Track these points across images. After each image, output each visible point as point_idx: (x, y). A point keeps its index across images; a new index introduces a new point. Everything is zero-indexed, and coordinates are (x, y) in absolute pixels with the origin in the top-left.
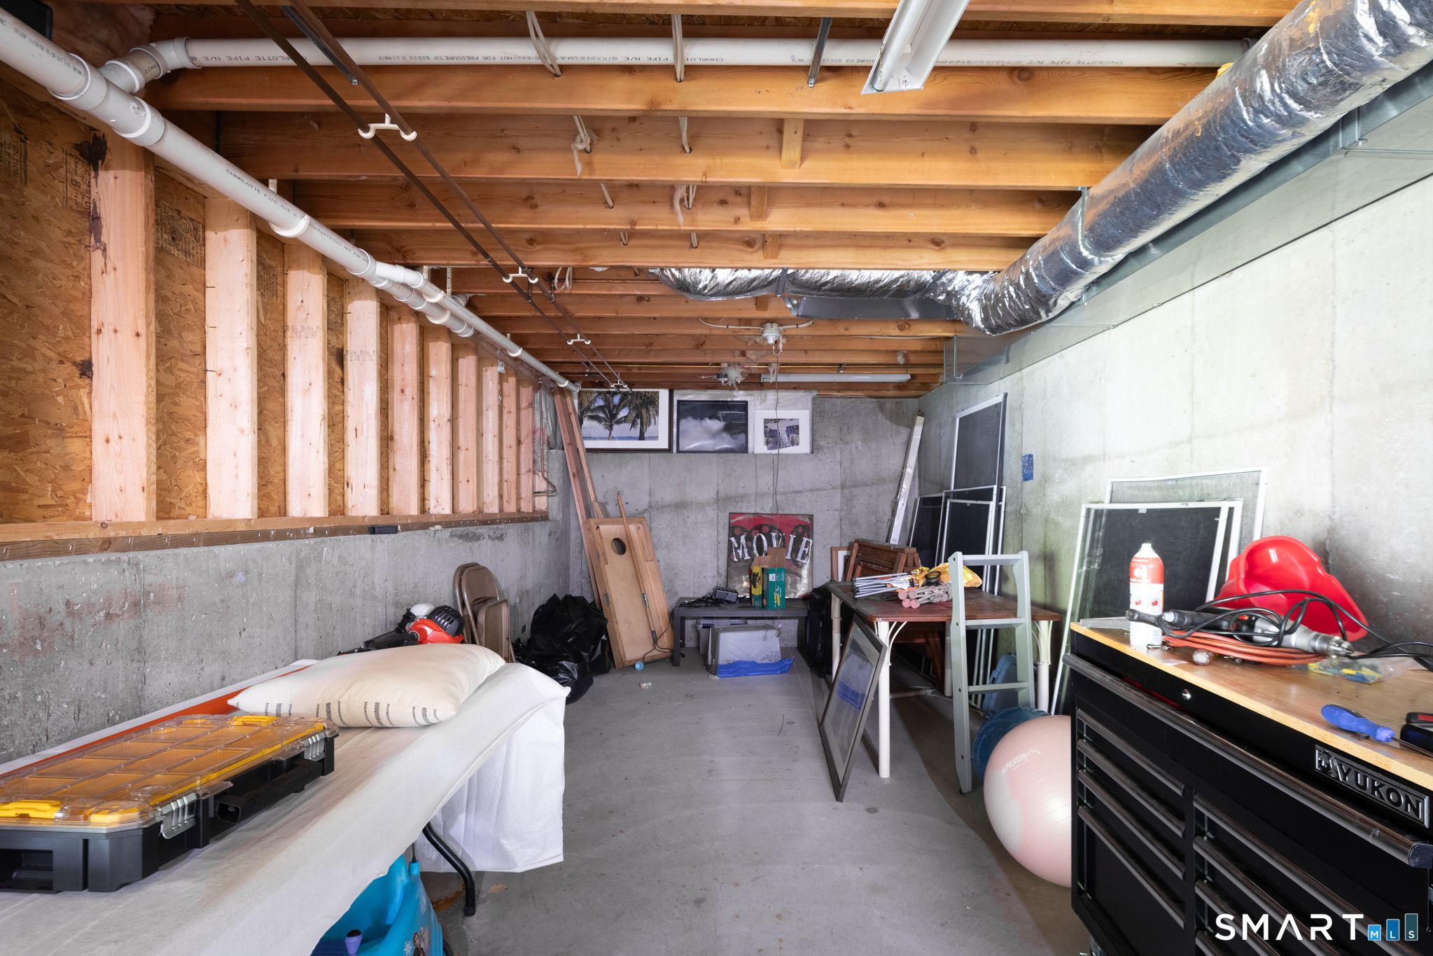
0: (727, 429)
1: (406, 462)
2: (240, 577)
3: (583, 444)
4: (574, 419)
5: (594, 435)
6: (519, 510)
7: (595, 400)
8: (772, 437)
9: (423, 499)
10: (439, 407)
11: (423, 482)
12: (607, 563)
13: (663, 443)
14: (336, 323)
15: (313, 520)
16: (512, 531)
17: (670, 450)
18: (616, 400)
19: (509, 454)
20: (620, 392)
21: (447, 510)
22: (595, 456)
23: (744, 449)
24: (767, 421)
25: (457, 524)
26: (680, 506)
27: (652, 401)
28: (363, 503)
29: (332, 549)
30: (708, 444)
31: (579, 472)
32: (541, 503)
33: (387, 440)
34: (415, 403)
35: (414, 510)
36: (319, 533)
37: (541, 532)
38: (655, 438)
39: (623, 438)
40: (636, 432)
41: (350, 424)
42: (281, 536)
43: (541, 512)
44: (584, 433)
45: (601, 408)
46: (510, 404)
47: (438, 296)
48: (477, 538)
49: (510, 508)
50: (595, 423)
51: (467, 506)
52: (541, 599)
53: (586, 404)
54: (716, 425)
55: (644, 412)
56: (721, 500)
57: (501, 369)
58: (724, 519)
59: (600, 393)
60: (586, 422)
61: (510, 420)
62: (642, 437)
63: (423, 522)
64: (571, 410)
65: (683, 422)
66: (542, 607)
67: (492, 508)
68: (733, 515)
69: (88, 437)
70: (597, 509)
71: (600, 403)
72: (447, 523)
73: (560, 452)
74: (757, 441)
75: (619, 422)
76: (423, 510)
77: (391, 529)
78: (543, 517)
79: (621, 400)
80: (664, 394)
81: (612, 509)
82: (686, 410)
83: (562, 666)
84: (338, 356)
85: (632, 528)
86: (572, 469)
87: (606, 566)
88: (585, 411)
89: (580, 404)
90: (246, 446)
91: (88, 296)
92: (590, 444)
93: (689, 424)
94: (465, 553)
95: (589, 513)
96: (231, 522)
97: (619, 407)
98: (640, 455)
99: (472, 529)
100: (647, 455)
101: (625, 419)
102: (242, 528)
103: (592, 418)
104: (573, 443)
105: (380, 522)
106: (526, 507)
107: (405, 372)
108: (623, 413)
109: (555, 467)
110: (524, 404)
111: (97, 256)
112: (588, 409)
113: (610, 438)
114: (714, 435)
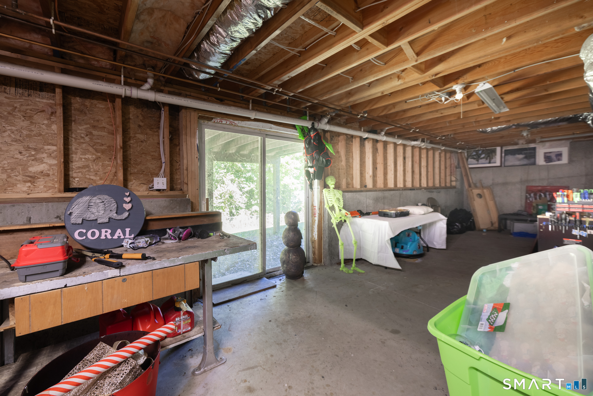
0: (526, 158)
1: (417, 176)
2: (393, 196)
3: (468, 166)
4: (465, 160)
5: (472, 164)
6: (446, 185)
7: (472, 153)
8: (548, 158)
9: (420, 183)
10: (424, 163)
11: (420, 180)
12: (474, 201)
13: (498, 164)
14: (404, 153)
15: (401, 188)
16: (443, 191)
17: (501, 166)
18: (480, 152)
19: (443, 172)
20: (481, 150)
21: (425, 186)
22: (472, 169)
23: (534, 164)
24: (545, 153)
25: (428, 189)
26: (505, 184)
27: (494, 151)
28: (409, 185)
29: (405, 192)
30: (518, 163)
31: (467, 175)
32: (454, 184)
33: (413, 172)
34: (419, 165)
35: (418, 186)
36: (402, 190)
37: (452, 192)
38: (495, 163)
39: (483, 163)
40: (488, 161)
41: (407, 170)
42: (397, 190)
43: (454, 186)
44: (469, 163)
45: (475, 155)
46: (443, 159)
47: (423, 144)
48: (433, 192)
49: (443, 185)
50: (472, 160)
51: (431, 184)
52: (453, 209)
53: (469, 154)
54: (521, 156)
55: (491, 155)
56: (522, 182)
57: (439, 151)
58: (524, 188)
59: (474, 151)
60: (470, 160)
61: (443, 163)
62: (490, 163)
63: (420, 188)
64: (463, 156)
65: (507, 157)
66: (453, 211)
67: (437, 185)
68: (527, 187)
69: (377, 177)
70: (472, 185)
71: (474, 153)
72: (425, 188)
73: (460, 169)
74: (540, 160)
75: (481, 159)
76: (420, 185)
77: (414, 189)
78: (454, 187)
79: (482, 152)
80: (498, 149)
81: (478, 185)
82: (507, 152)
83: (456, 225)
84: (404, 158)
85: (485, 191)
86: (464, 174)
87: (475, 202)
88: (469, 156)
89: (467, 155)
90: (393, 176)
91: (376, 159)
92: (470, 166)
93: (510, 158)
94: (429, 195)
95: (470, 186)
96: (391, 188)
97: (481, 154)
98: (489, 168)
99: (431, 190)
100: (491, 168)
101: (483, 158)
102: (392, 189)
103: (471, 158)
104: (464, 167)
105: (412, 188)
106: (448, 185)
107: (417, 158)
108: (483, 156)
109: (458, 173)
110: (448, 157)
111: (377, 154)
112: (470, 156)
113: (477, 164)
114: (520, 160)
